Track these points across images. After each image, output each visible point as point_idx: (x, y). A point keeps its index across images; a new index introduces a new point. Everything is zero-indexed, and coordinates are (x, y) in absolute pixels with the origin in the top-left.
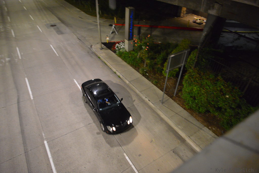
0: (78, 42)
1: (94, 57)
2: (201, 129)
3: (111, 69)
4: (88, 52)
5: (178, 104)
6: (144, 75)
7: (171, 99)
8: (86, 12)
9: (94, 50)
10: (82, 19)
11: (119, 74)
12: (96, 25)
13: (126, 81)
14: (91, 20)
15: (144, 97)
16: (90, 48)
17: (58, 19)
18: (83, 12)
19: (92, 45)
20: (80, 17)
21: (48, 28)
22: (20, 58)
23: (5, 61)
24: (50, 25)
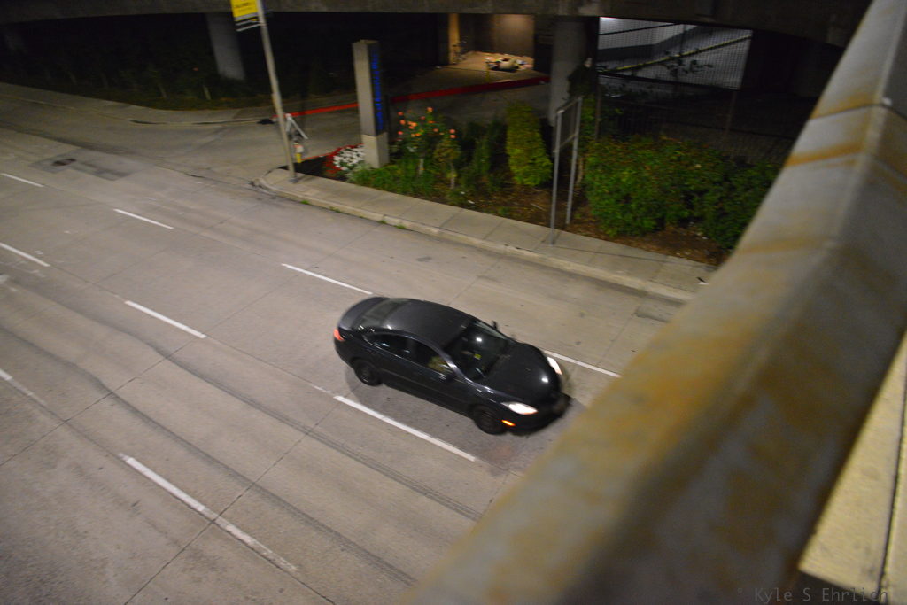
1: (290, 205)
2: (664, 262)
3: (361, 217)
4: (259, 199)
5: (587, 235)
6: (464, 205)
7: (564, 232)
8: (149, 105)
9: (275, 189)
10: (149, 126)
11: (397, 221)
12: (217, 131)
13: (428, 228)
14: (186, 121)
15: (500, 247)
16: (254, 189)
17: (60, 143)
18: (137, 104)
19: (253, 180)
20: (136, 122)
21: (53, 172)
22: (47, 265)
24: (49, 164)
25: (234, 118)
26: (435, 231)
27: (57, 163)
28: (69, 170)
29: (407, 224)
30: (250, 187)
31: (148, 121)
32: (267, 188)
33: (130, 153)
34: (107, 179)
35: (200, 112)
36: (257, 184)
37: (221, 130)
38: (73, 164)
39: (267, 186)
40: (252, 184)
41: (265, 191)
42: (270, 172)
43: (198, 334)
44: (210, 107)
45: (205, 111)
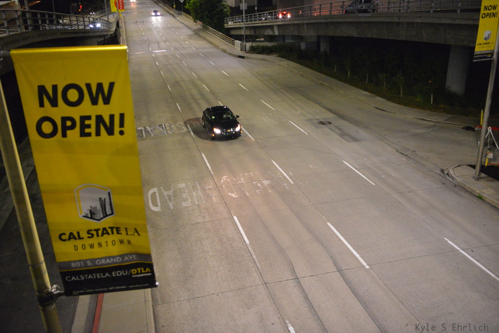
0: (404, 159)
1: (466, 195)
4: (444, 184)
8: (389, 99)
9: (458, 179)
10: (385, 113)
12: (429, 127)
14: (410, 114)
16: (442, 175)
17: (327, 111)
18: (382, 97)
19: (444, 168)
20: (377, 108)
21: (317, 128)
22: (292, 183)
23: (262, 184)
24: (316, 122)
25: (445, 120)
27: (322, 123)
28: (326, 129)
30: (439, 172)
31: (385, 109)
32: (453, 178)
33: (366, 127)
34: (346, 140)
35: (422, 111)
36: (446, 172)
37: (434, 126)
38: (330, 125)
39: (454, 176)
40: (442, 171)
41: (450, 179)
42: (459, 166)
43: (364, 264)
44: (430, 109)
45: (427, 111)
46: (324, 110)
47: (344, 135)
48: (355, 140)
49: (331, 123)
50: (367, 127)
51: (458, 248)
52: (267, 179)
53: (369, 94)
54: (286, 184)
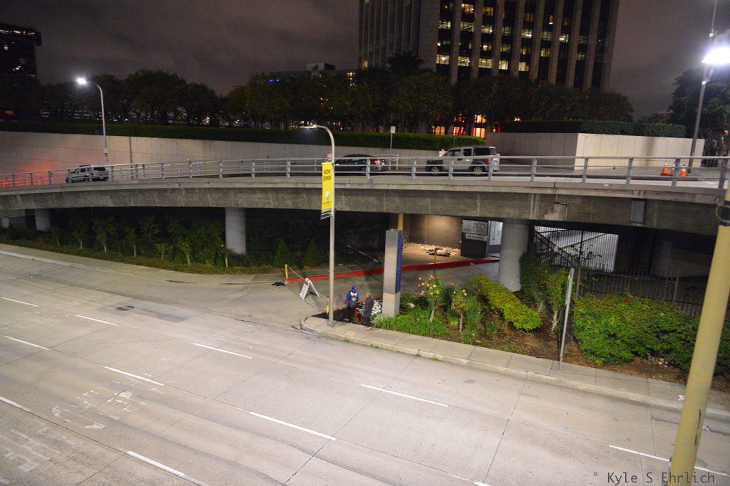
0: (251, 326)
1: (335, 342)
2: (648, 382)
3: (399, 352)
4: (308, 338)
5: (580, 365)
6: (474, 344)
8: (176, 269)
9: (319, 330)
11: (431, 355)
12: (242, 290)
13: (458, 359)
14: (213, 281)
15: (523, 373)
16: (298, 331)
17: (114, 295)
18: (165, 268)
19: (294, 324)
20: (171, 281)
21: (122, 316)
22: (162, 385)
23: (124, 399)
24: (114, 309)
25: (252, 281)
26: (465, 361)
27: (120, 309)
28: (133, 314)
29: (440, 357)
30: (292, 329)
31: (182, 281)
32: (311, 330)
34: (172, 321)
35: (221, 275)
36: (299, 327)
37: (245, 289)
38: (134, 310)
40: (293, 327)
41: (310, 333)
42: (306, 319)
43: (329, 437)
44: (229, 273)
45: (226, 275)
46: (108, 295)
47: (162, 316)
48: (180, 319)
49: (133, 307)
50: (178, 303)
51: (381, 389)
52: (123, 391)
53: (146, 268)
54: (154, 389)
